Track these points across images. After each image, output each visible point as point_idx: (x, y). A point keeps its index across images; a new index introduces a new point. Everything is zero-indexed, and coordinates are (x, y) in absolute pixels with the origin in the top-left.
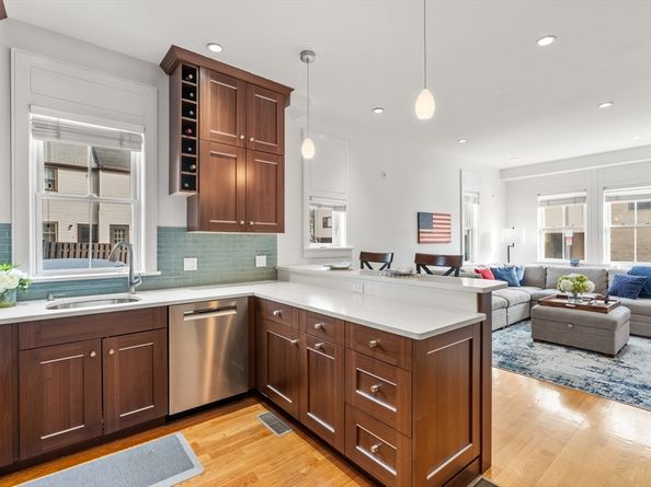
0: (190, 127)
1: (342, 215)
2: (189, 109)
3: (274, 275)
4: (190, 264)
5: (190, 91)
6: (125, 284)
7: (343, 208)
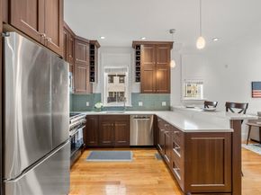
0: (138, 63)
1: (202, 86)
2: (138, 58)
3: (169, 109)
4: (140, 104)
5: (138, 53)
6: (122, 109)
7: (202, 83)
